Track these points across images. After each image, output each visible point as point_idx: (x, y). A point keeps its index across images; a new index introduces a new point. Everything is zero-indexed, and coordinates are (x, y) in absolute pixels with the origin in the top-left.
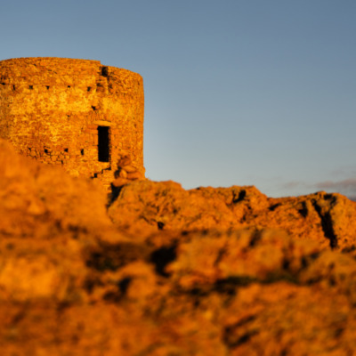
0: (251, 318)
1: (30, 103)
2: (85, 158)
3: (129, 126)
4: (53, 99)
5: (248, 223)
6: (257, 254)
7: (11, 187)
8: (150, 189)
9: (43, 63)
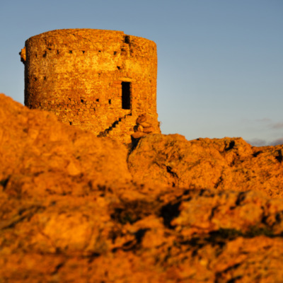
0: (236, 266)
1: (70, 64)
2: (112, 106)
3: (146, 82)
4: (87, 61)
5: (237, 166)
6: (241, 211)
7: (54, 150)
8: (161, 140)
9: (80, 33)
